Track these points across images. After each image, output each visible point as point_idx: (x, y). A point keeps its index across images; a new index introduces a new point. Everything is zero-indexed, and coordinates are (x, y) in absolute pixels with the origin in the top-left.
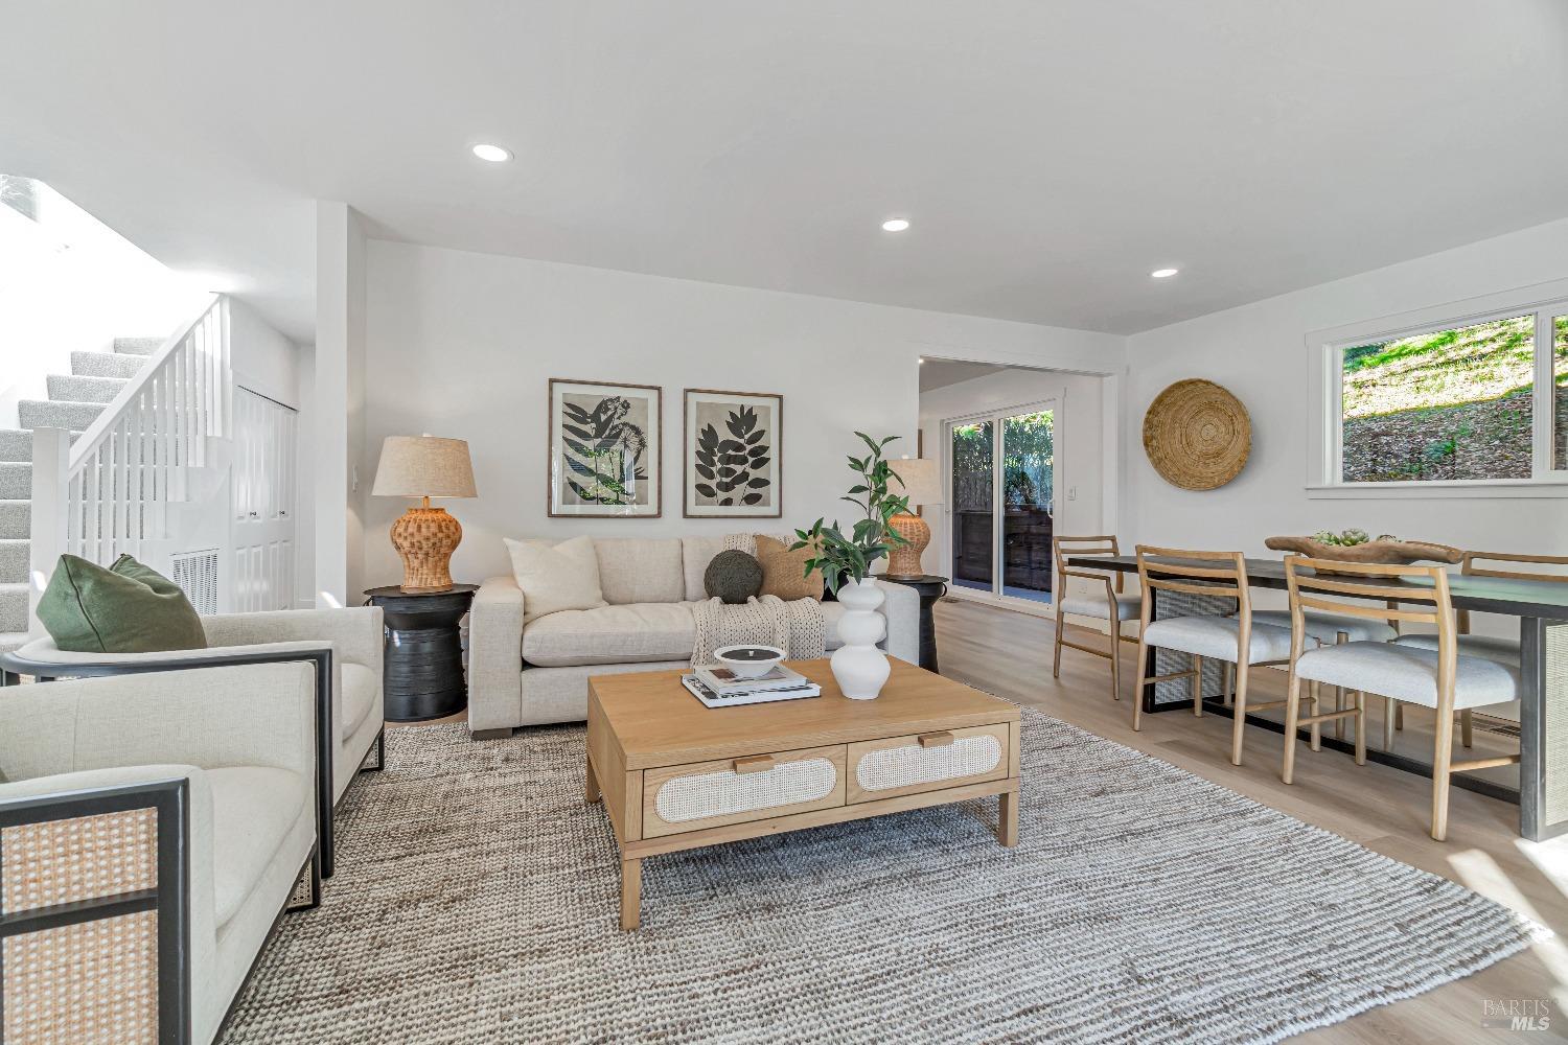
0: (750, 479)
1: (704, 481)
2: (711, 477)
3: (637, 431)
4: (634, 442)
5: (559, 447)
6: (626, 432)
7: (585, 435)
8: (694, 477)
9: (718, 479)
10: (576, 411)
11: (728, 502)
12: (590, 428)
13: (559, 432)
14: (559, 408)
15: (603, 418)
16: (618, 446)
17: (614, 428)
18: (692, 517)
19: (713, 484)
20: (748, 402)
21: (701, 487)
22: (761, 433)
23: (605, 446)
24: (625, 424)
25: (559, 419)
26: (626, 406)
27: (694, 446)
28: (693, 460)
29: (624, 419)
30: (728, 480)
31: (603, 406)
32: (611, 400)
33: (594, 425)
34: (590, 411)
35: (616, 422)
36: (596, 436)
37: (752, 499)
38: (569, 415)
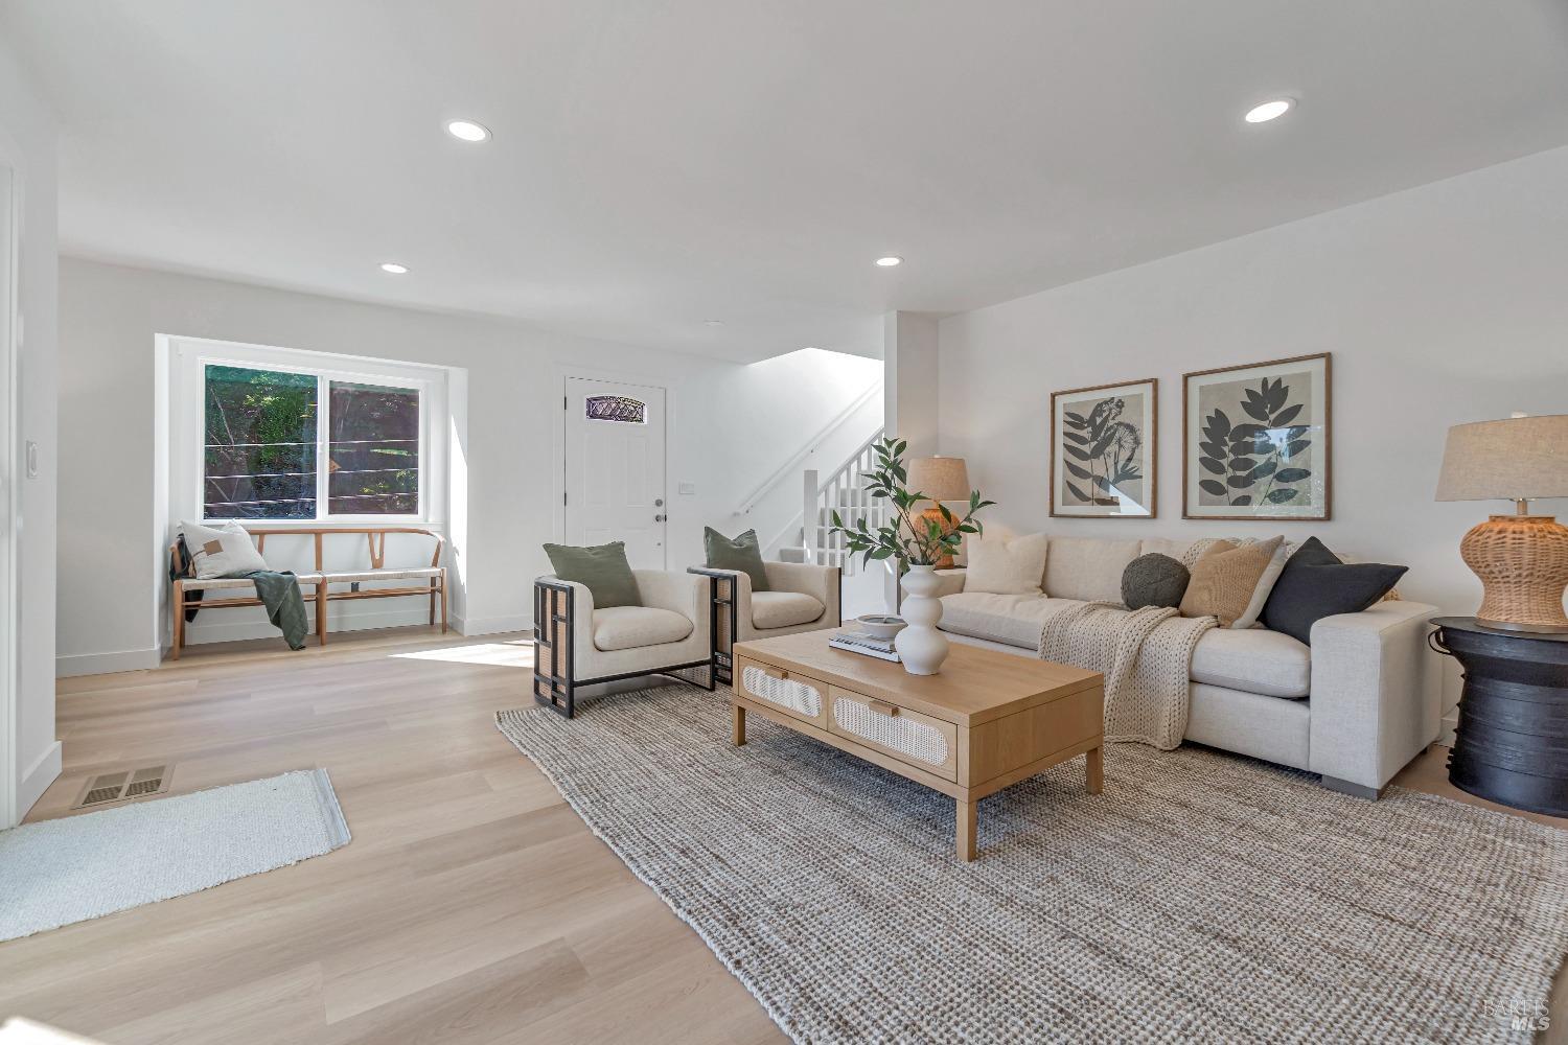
0: (1278, 470)
1: (1210, 476)
2: (1220, 470)
3: (1131, 429)
4: (1128, 440)
5: (1060, 452)
6: (1121, 432)
7: (1082, 441)
8: (1197, 472)
9: (1230, 472)
10: (1075, 421)
11: (1245, 501)
12: (1086, 433)
13: (1060, 439)
14: (1060, 416)
15: (1099, 420)
16: (1112, 448)
17: (1108, 429)
18: (1191, 518)
19: (1222, 479)
20: (1272, 373)
21: (1207, 485)
22: (1296, 409)
23: (1097, 452)
24: (1120, 424)
25: (1060, 428)
26: (1120, 405)
27: (1196, 436)
28: (1196, 452)
29: (1119, 419)
30: (1243, 474)
31: (1098, 410)
32: (1106, 403)
33: (1090, 429)
34: (1086, 416)
35: (1111, 423)
36: (1093, 439)
37: (1276, 497)
38: (1068, 423)
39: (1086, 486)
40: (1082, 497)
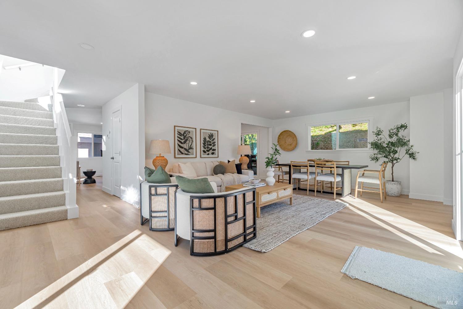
0: (212, 149)
1: (204, 150)
2: (205, 149)
3: (191, 138)
4: (191, 140)
5: (176, 141)
6: (190, 138)
7: (181, 139)
8: (202, 149)
9: (207, 149)
10: (180, 133)
11: (208, 154)
12: (182, 137)
13: (176, 138)
14: (176, 132)
15: (185, 135)
16: (188, 142)
17: (187, 137)
18: (202, 158)
19: (205, 150)
20: (212, 132)
22: (214, 139)
23: (185, 142)
24: (189, 137)
25: (176, 135)
26: (189, 132)
27: (202, 142)
28: (202, 145)
29: (189, 135)
30: (208, 149)
31: (185, 133)
32: (186, 131)
33: (183, 137)
34: (182, 133)
35: (187, 136)
36: (184, 139)
37: (213, 154)
38: (178, 134)
39: (182, 150)
40: (182, 153)
